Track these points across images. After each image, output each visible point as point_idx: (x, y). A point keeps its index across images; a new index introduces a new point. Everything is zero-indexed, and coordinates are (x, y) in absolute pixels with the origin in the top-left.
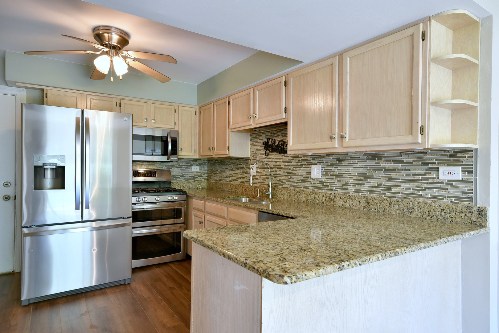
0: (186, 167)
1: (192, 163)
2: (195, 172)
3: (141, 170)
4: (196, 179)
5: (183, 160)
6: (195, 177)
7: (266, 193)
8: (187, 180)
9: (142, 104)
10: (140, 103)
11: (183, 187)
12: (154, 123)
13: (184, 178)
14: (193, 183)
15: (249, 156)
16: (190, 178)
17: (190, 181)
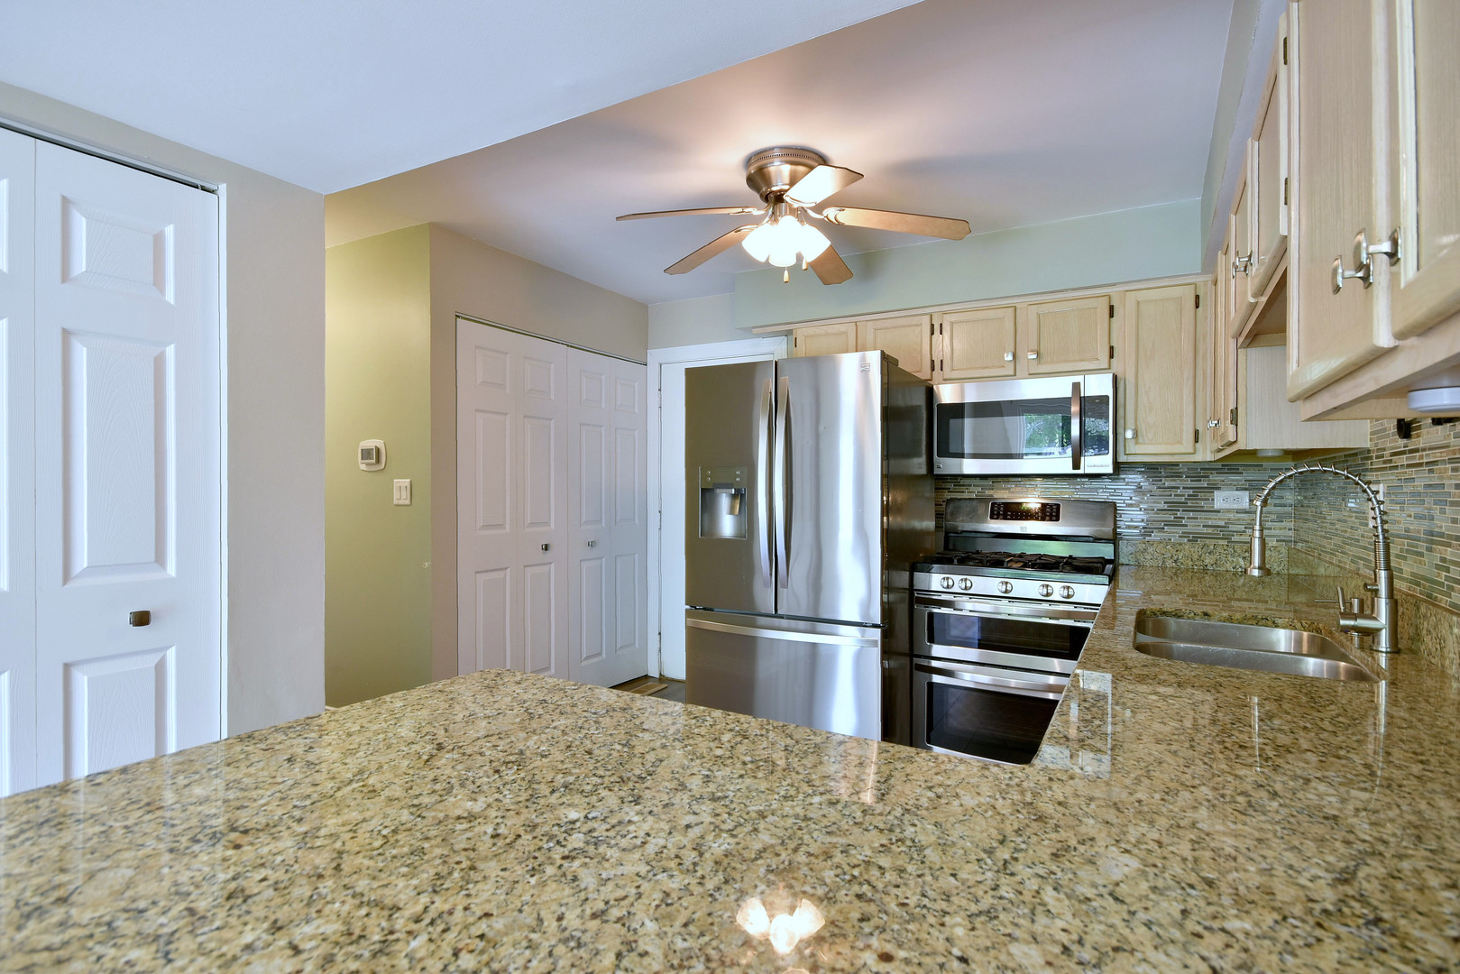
0: (1191, 492)
1: (1215, 478)
2: (1229, 511)
3: (1033, 502)
4: (1235, 538)
5: (1175, 469)
6: (1232, 528)
7: (1343, 622)
8: (1194, 540)
9: (1000, 313)
10: (991, 314)
11: (1175, 561)
12: (1036, 362)
13: (1180, 530)
14: (1219, 549)
15: (1368, 445)
16: (1210, 530)
17: (1207, 541)
